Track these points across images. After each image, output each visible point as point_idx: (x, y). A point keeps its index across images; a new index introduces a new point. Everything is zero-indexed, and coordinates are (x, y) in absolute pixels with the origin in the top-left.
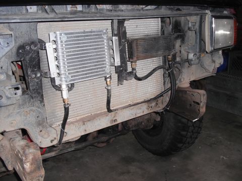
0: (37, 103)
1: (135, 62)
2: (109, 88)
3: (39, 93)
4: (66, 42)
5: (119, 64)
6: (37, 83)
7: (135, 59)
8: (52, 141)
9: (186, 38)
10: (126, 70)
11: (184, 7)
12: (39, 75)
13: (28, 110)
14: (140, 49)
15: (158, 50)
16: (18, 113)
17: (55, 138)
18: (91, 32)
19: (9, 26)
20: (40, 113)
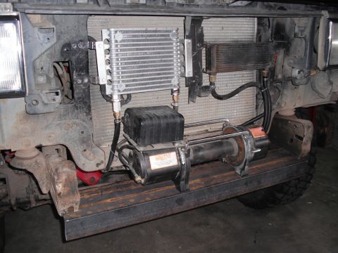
0: (83, 115)
1: (215, 74)
2: (176, 105)
3: (85, 103)
4: (121, 42)
5: (191, 76)
6: (84, 90)
7: (214, 70)
8: (98, 165)
9: (292, 49)
10: (200, 83)
11: (291, 5)
12: (86, 81)
13: (70, 122)
14: (222, 57)
15: (247, 61)
16: (58, 125)
17: (102, 162)
18: (156, 31)
19: (53, 19)
20: (85, 127)
